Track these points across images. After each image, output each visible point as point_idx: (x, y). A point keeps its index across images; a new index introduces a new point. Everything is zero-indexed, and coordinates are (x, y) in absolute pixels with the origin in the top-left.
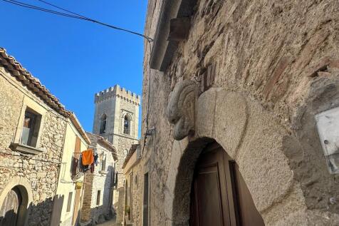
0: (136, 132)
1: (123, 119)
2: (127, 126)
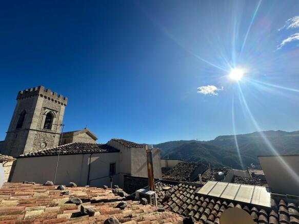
1: (45, 116)
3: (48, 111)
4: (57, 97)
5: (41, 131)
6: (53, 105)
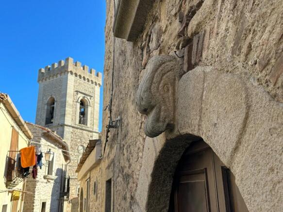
1: (78, 105)
3: (81, 96)
4: (89, 74)
5: (77, 128)
6: (85, 87)
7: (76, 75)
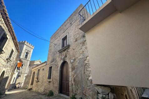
0: (30, 58)
1: (26, 53)
2: (26, 56)
3: (27, 51)
4: (30, 46)
5: (24, 59)
6: (29, 49)
7: (27, 45)
